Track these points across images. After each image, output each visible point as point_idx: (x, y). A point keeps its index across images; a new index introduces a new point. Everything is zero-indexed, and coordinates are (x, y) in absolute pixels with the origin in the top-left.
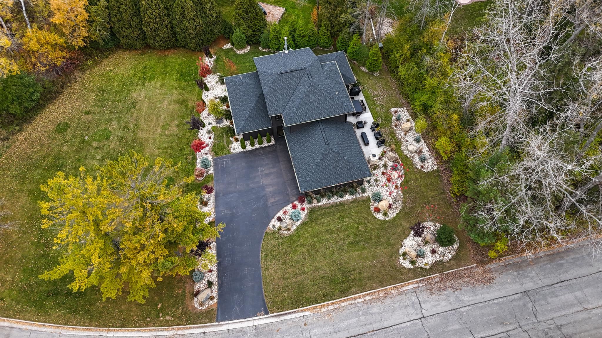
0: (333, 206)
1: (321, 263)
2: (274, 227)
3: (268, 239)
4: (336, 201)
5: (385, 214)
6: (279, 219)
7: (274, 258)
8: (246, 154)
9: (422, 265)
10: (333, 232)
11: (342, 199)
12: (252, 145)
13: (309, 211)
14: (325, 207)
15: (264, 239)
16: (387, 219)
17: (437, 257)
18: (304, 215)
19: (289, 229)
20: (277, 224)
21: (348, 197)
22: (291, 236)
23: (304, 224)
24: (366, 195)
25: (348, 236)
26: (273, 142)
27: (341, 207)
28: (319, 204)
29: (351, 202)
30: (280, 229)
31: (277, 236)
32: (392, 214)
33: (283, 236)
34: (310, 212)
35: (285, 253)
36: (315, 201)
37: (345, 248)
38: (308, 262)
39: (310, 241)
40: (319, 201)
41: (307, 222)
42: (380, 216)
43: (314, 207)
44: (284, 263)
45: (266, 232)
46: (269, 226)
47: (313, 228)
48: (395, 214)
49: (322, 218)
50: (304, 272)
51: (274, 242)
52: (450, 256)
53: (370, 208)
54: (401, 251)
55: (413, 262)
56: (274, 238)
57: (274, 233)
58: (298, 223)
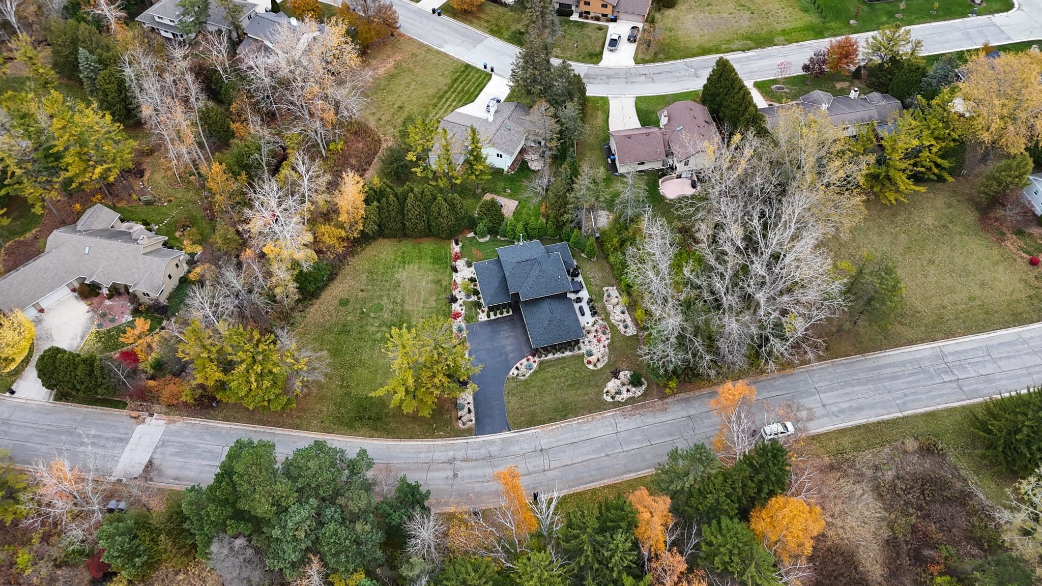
0: (557, 359)
1: (548, 398)
2: (513, 374)
3: (509, 382)
4: (559, 356)
5: (595, 365)
6: (517, 368)
7: (514, 395)
8: (490, 323)
9: (619, 400)
10: (557, 378)
11: (563, 355)
12: (495, 315)
13: (539, 363)
14: (551, 360)
15: (506, 382)
16: (596, 369)
17: (630, 395)
18: (535, 366)
19: (524, 376)
20: (516, 372)
21: (568, 353)
22: (525, 380)
23: (535, 372)
24: (581, 352)
25: (567, 380)
26: (511, 313)
27: (563, 360)
28: (546, 358)
29: (570, 357)
30: (518, 375)
31: (516, 380)
32: (600, 366)
33: (520, 380)
35: (521, 392)
36: (543, 356)
37: (565, 388)
38: (538, 397)
39: (540, 384)
40: (546, 356)
41: (538, 371)
42: (591, 367)
43: (543, 360)
45: (508, 378)
46: (510, 374)
47: (543, 375)
48: (602, 366)
49: (549, 368)
50: (536, 404)
51: (513, 384)
52: (640, 394)
53: (584, 362)
54: (605, 390)
55: (613, 397)
56: (513, 382)
57: (513, 378)
58: (531, 372)
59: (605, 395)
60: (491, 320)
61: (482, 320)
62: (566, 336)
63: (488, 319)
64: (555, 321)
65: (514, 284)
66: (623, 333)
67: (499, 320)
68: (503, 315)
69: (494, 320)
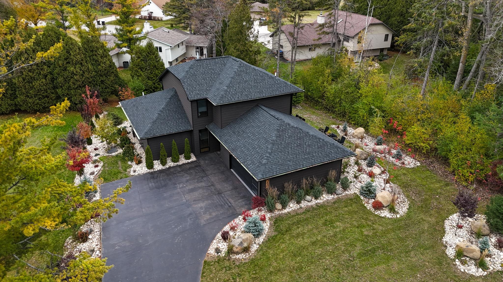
0: (308, 210)
2: (218, 250)
3: (211, 272)
4: (309, 204)
5: (392, 209)
6: (225, 237)
8: (153, 176)
9: (499, 268)
11: (318, 201)
12: (164, 163)
13: (272, 222)
14: (296, 213)
15: (203, 273)
16: (398, 216)
18: (266, 227)
19: (246, 250)
20: (224, 246)
21: (326, 197)
22: (252, 261)
23: (270, 240)
24: (351, 192)
26: (193, 159)
27: (321, 209)
28: (285, 211)
29: (334, 203)
31: (227, 263)
33: (238, 264)
34: (275, 223)
36: (278, 206)
40: (284, 207)
41: (276, 236)
42: (386, 214)
43: (280, 215)
45: (205, 262)
46: (209, 252)
48: (405, 210)
49: (298, 228)
53: (365, 207)
55: (481, 266)
56: (222, 268)
57: (219, 260)
58: (261, 239)
59: (458, 262)
60: (155, 172)
61: (136, 174)
62: (320, 155)
63: (149, 171)
64: (290, 131)
65: (195, 88)
66: (400, 165)
67: (172, 170)
68: (180, 163)
69: (161, 171)
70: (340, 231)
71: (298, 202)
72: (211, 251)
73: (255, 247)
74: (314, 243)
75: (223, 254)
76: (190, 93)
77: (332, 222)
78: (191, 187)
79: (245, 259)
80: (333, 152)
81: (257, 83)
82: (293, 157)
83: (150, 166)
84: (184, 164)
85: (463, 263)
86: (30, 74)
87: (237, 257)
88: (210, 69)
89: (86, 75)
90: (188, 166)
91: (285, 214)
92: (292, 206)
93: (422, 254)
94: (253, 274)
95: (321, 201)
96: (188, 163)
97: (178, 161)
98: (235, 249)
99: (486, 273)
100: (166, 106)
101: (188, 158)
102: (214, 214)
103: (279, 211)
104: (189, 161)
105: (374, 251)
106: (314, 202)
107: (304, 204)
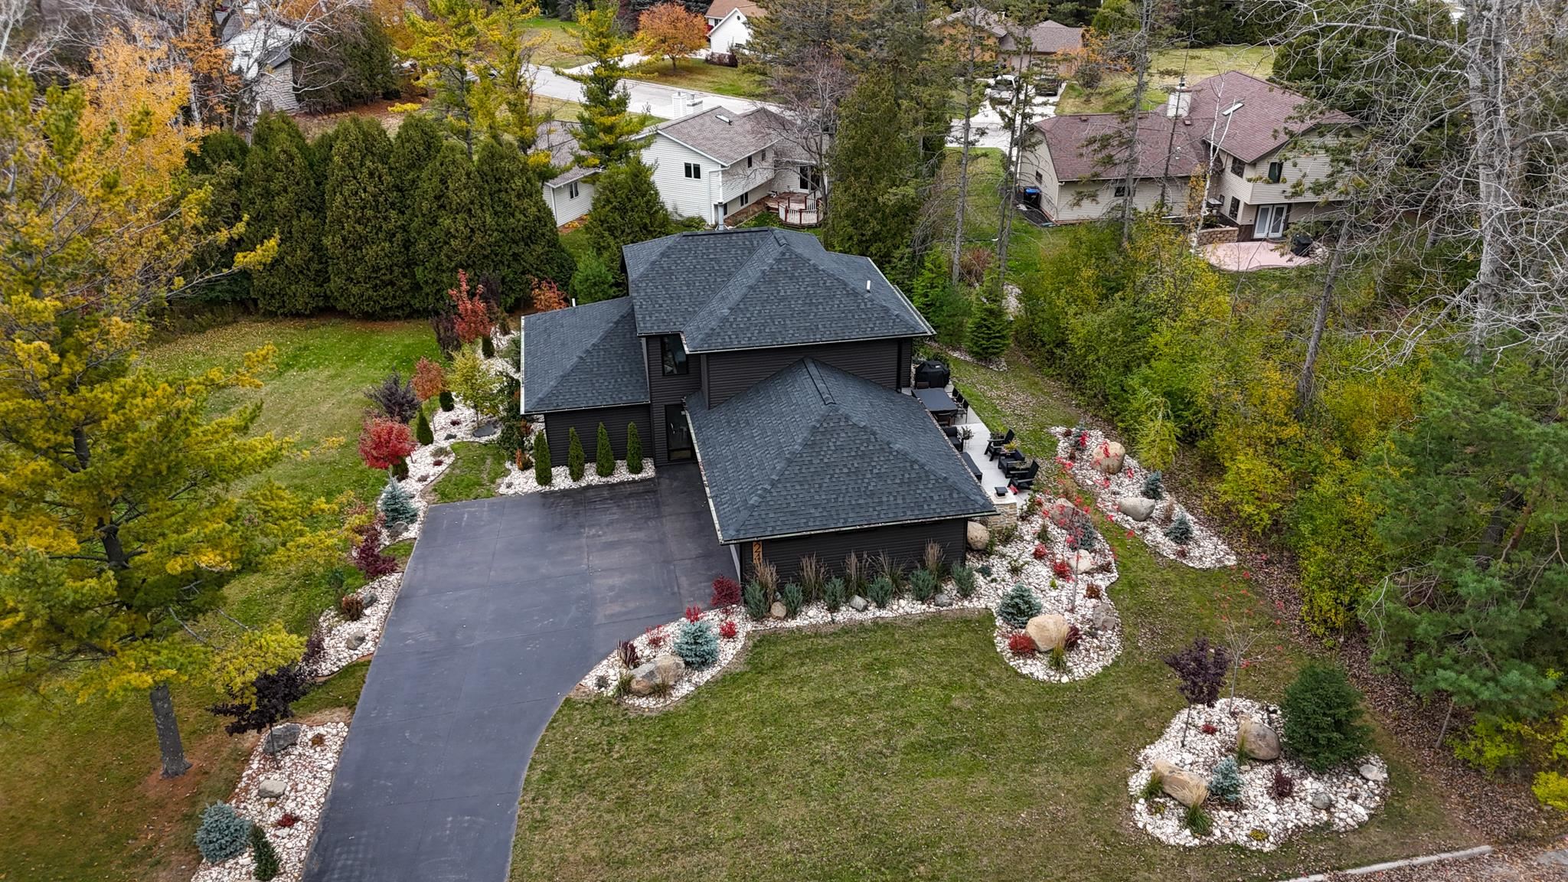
0: (847, 630)
2: (602, 682)
3: (571, 721)
4: (859, 616)
5: (1055, 663)
8: (550, 500)
9: (1241, 837)
11: (884, 613)
12: (577, 475)
13: (751, 643)
14: (816, 632)
15: (554, 721)
16: (1065, 679)
17: (1299, 813)
18: (728, 652)
19: (660, 690)
20: (618, 675)
21: (906, 607)
22: (666, 717)
23: (729, 680)
24: (975, 604)
25: (906, 725)
26: (648, 473)
27: (879, 633)
28: (792, 624)
29: (919, 624)
30: (625, 687)
31: (610, 711)
32: (1085, 666)
33: (632, 715)
34: (755, 646)
36: (778, 609)
40: (792, 613)
41: (743, 674)
42: (1036, 669)
43: (775, 632)
44: (623, 803)
45: (568, 700)
46: (583, 682)
48: (1095, 668)
49: (803, 664)
53: (994, 645)
54: (1139, 782)
55: (1194, 820)
56: (596, 719)
57: (598, 702)
58: (704, 677)
59: (1141, 806)
60: (553, 493)
61: (511, 491)
62: (900, 501)
63: (540, 488)
64: (843, 435)
65: (661, 306)
66: (1172, 557)
67: (591, 493)
68: (614, 479)
69: (565, 493)
70: (896, 688)
71: (833, 608)
72: (590, 681)
73: (685, 688)
74: (819, 704)
75: (610, 692)
76: (644, 318)
77: (888, 664)
78: (611, 538)
79: (651, 710)
80: (936, 498)
81: (811, 304)
82: (829, 501)
83: (544, 478)
84: (622, 483)
85: (1155, 809)
86: (359, 228)
87: (638, 702)
88: (712, 260)
89: (478, 238)
90: (629, 489)
91: (791, 631)
92: (814, 615)
93: (1065, 773)
94: (655, 742)
95: (890, 615)
96: (634, 481)
97: (610, 474)
98: (634, 685)
99: (1197, 841)
100: (604, 339)
101: (636, 469)
102: (632, 605)
103: (778, 621)
104: (637, 477)
105: (950, 745)
106: (873, 612)
107: (844, 615)
